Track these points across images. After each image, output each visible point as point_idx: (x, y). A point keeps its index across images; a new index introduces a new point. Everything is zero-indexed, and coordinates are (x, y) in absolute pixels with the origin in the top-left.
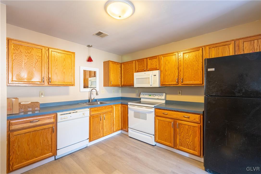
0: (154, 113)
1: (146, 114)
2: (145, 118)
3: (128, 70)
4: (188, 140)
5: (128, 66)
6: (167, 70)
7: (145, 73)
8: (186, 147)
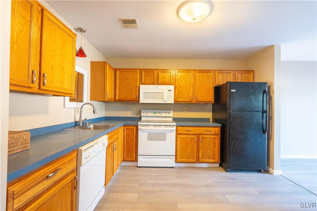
0: (175, 131)
1: (166, 134)
2: (164, 139)
3: (128, 80)
4: (209, 151)
5: (129, 74)
6: (181, 86)
7: (157, 87)
8: (207, 158)
